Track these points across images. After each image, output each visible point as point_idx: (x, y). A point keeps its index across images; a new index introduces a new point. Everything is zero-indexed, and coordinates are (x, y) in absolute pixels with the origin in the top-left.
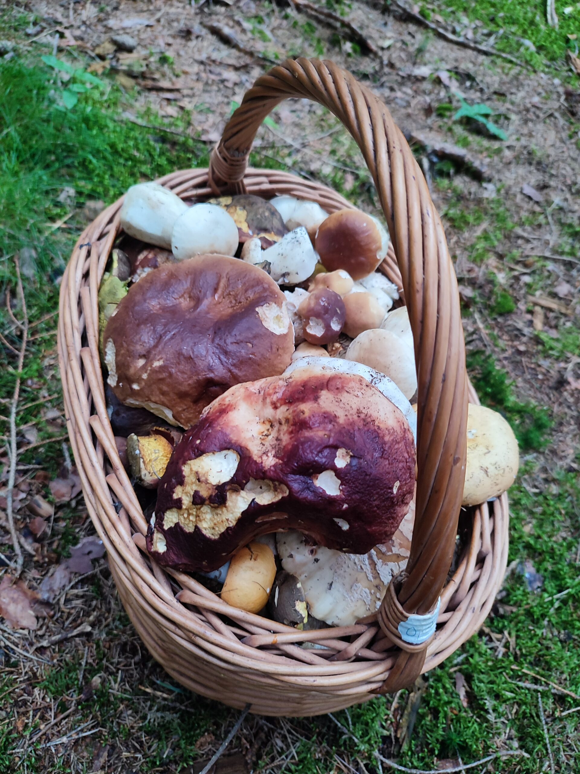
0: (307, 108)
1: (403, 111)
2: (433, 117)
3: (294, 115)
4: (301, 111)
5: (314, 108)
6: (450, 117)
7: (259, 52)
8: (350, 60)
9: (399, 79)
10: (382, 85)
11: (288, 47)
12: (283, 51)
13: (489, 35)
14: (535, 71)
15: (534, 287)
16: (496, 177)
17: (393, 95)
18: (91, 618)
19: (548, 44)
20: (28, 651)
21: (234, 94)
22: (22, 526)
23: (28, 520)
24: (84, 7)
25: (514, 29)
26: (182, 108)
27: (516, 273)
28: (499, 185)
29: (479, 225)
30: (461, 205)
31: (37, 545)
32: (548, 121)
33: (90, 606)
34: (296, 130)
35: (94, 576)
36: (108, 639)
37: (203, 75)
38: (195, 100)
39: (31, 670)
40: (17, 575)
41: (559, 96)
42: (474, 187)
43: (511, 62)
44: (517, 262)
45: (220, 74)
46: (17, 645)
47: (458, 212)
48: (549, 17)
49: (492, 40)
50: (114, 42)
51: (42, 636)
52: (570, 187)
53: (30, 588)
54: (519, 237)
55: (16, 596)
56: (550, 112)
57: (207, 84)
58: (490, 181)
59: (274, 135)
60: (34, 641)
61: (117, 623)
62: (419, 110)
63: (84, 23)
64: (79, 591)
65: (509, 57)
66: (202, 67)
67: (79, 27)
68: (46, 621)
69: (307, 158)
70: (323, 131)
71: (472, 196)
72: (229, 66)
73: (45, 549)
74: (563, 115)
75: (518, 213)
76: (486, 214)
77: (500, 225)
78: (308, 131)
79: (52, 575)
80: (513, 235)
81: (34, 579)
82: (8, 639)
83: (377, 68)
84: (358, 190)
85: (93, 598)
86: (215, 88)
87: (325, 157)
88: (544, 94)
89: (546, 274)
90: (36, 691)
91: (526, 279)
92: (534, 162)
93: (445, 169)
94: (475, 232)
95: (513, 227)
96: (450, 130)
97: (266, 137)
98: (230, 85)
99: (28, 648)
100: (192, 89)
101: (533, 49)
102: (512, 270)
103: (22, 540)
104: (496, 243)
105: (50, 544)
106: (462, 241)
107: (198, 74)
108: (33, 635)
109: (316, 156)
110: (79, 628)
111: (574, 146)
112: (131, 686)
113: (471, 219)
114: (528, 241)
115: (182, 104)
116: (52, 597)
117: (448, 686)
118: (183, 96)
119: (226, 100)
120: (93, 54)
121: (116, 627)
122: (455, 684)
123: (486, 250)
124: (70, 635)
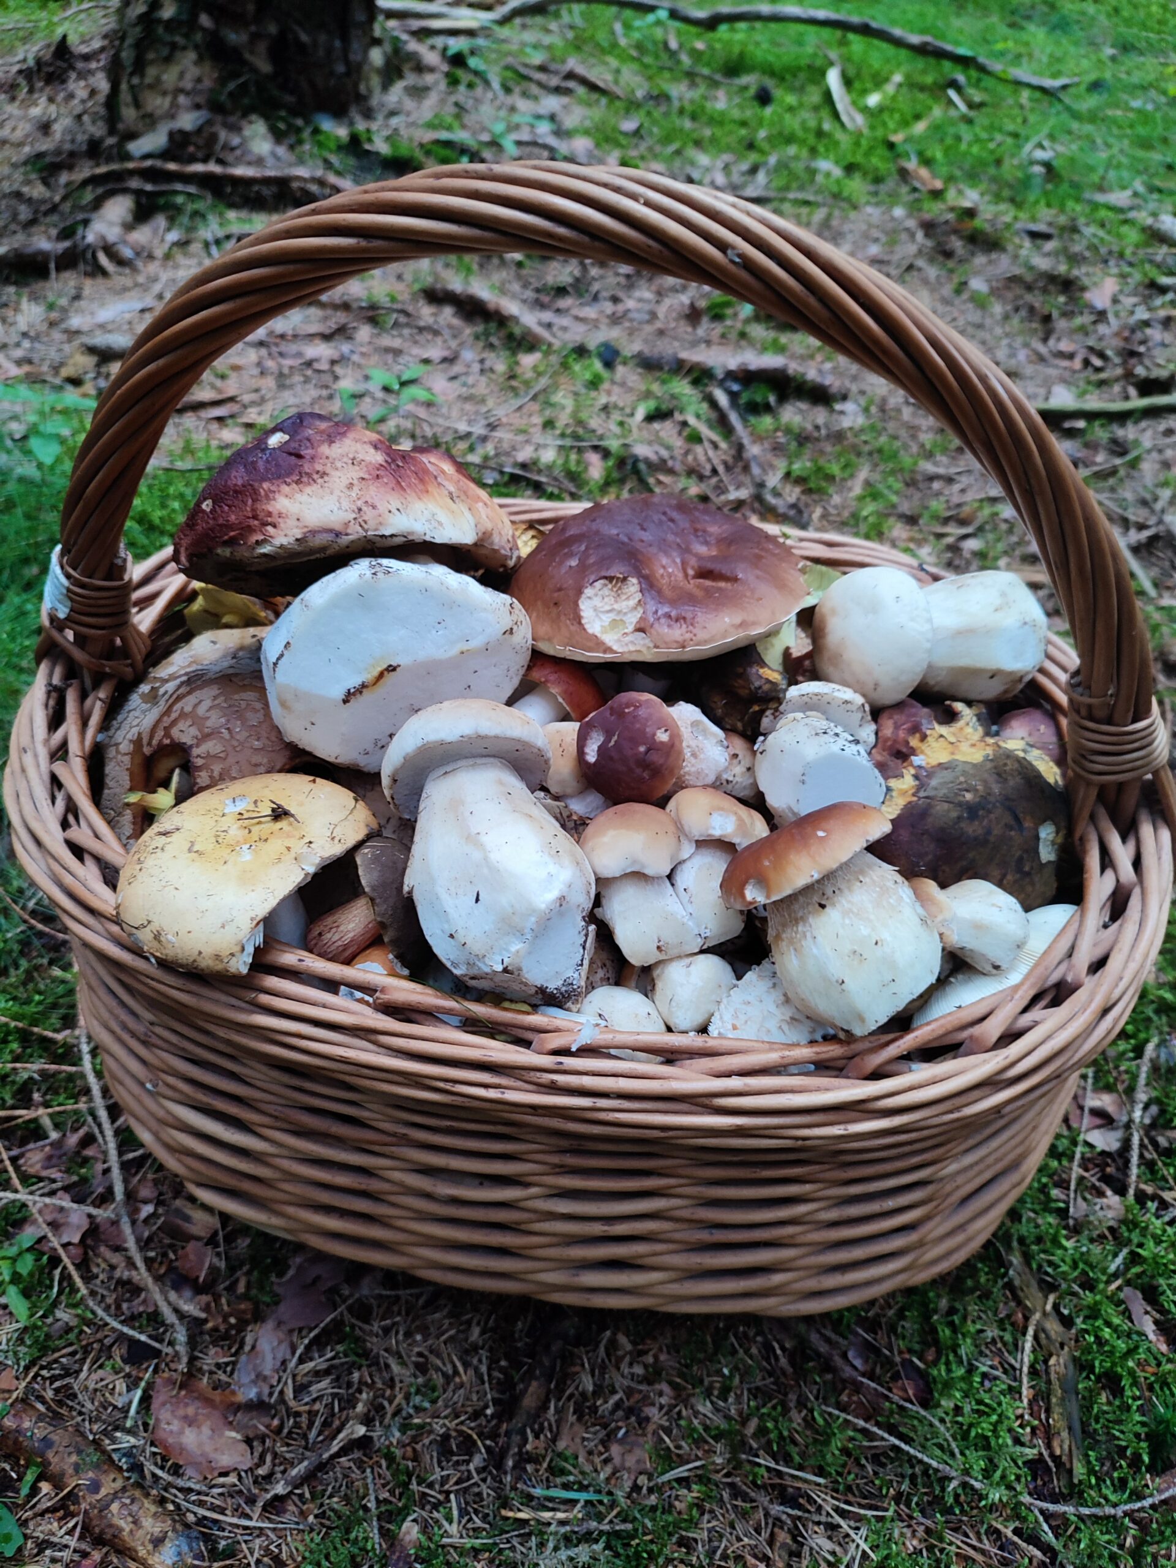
0: (476, 367)
1: (648, 329)
2: (705, 322)
3: (456, 384)
4: (466, 374)
5: (488, 364)
6: (735, 315)
7: (359, 300)
8: (524, 272)
9: (623, 280)
10: (596, 298)
11: (408, 277)
12: (400, 287)
13: (754, 170)
14: (855, 207)
15: (991, 554)
16: (854, 388)
17: (620, 308)
18: (360, 1408)
19: (859, 158)
20: (248, 1517)
21: (336, 378)
22: (162, 1271)
23: (172, 1256)
24: (17, 310)
25: (792, 150)
26: (249, 426)
27: (950, 540)
28: (863, 401)
29: (852, 476)
30: (808, 450)
31: (205, 1298)
32: (908, 278)
33: (349, 1385)
34: (468, 407)
35: (338, 1324)
36: (406, 1439)
37: (270, 364)
38: (269, 407)
39: (267, 1551)
40: (182, 1366)
41: (912, 235)
42: (820, 415)
43: (807, 203)
44: (946, 521)
45: (299, 354)
46: (222, 1511)
47: (808, 464)
48: (844, 118)
49: (761, 177)
50: (92, 350)
51: (269, 1478)
53: (215, 1389)
54: (932, 478)
55: (190, 1411)
56: (906, 263)
57: (281, 375)
58: (844, 398)
59: (431, 425)
60: (255, 1491)
61: (417, 1399)
62: (676, 320)
63: (25, 335)
64: (318, 1363)
65: (800, 196)
66: (263, 352)
67: (18, 345)
68: (268, 1443)
69: (506, 446)
70: (517, 395)
71: (823, 432)
72: (311, 336)
73: (224, 1301)
74: (931, 260)
75: (914, 437)
76: (859, 454)
77: (891, 465)
78: (490, 403)
79: (253, 1347)
80: (919, 477)
81: (218, 1366)
82: (201, 1504)
83: (577, 273)
84: (615, 475)
85: (351, 1367)
86: (297, 378)
87: (538, 436)
88: (884, 239)
89: (1004, 527)
91: (972, 544)
93: (759, 398)
94: (850, 489)
95: (915, 464)
96: (743, 335)
97: (418, 432)
98: (324, 366)
99: (248, 1510)
100: (257, 390)
101: (837, 172)
102: (940, 536)
103: (173, 1296)
104: (894, 499)
105: (231, 1289)
106: (833, 511)
107: (259, 364)
108: (248, 1481)
109: (520, 438)
110: (341, 1436)
111: (970, 306)
112: (485, 1518)
113: (835, 469)
114: (950, 480)
115: (245, 419)
116: (266, 1391)
117: (1116, 1321)
118: (245, 407)
119: (325, 393)
120: (57, 381)
121: (418, 1409)
122: (1127, 1314)
123: (884, 515)
124: (326, 1456)
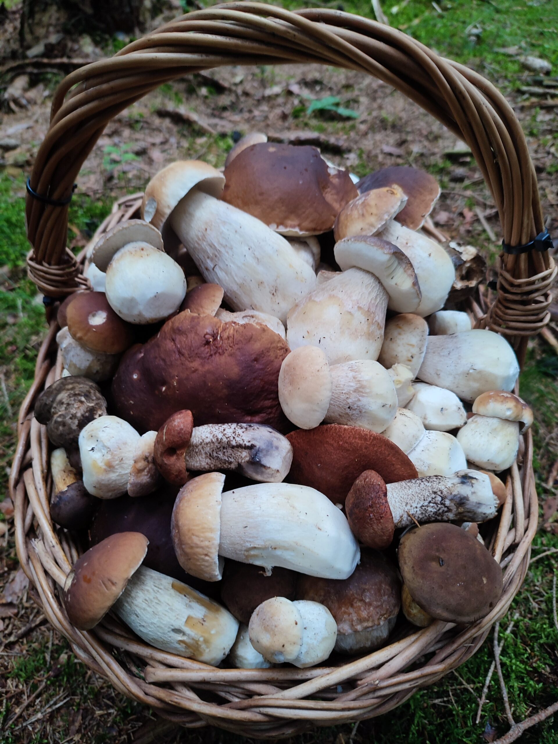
1: (262, 124)
2: (290, 120)
6: (304, 115)
7: (126, 118)
10: (241, 111)
12: (145, 111)
16: (355, 147)
17: (252, 115)
28: (359, 152)
51: (10, 634)
52: (427, 137)
58: (349, 151)
60: (3, 639)
62: (277, 119)
68: (12, 620)
83: (234, 100)
90: (9, 682)
92: (389, 127)
96: (306, 125)
116: (15, 598)
124: (33, 625)
